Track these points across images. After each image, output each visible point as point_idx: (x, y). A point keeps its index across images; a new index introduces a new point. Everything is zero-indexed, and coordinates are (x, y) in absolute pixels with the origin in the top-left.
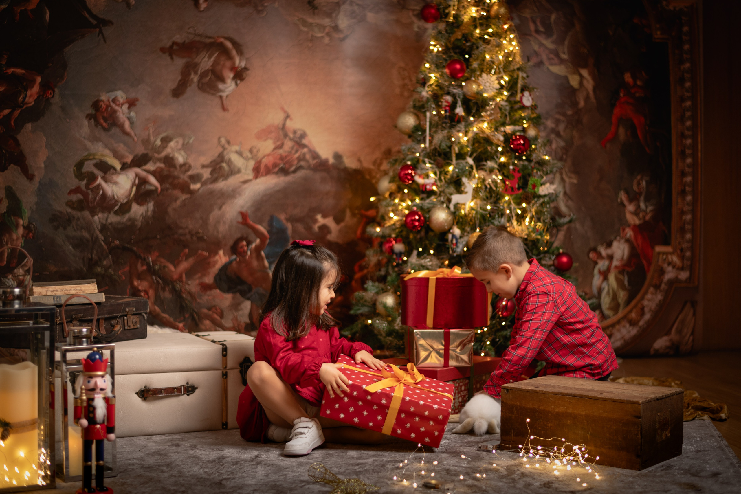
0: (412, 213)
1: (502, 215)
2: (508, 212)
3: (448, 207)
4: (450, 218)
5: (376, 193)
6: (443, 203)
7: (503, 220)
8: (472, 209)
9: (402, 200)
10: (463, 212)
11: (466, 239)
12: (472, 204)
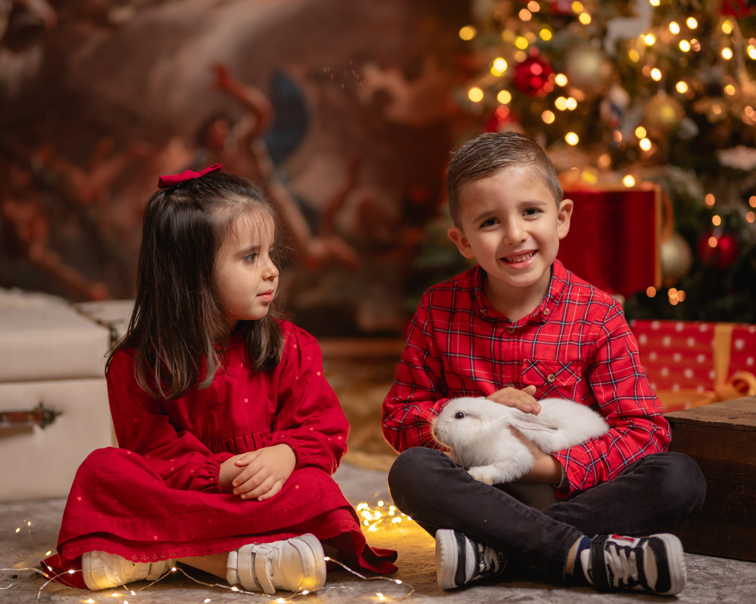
0: (531, 60)
1: (716, 59)
2: (727, 54)
3: (602, 48)
4: (606, 70)
5: (469, 21)
6: (591, 37)
7: (718, 72)
8: (649, 49)
9: (519, 33)
10: (634, 56)
11: (638, 112)
12: (649, 40)
